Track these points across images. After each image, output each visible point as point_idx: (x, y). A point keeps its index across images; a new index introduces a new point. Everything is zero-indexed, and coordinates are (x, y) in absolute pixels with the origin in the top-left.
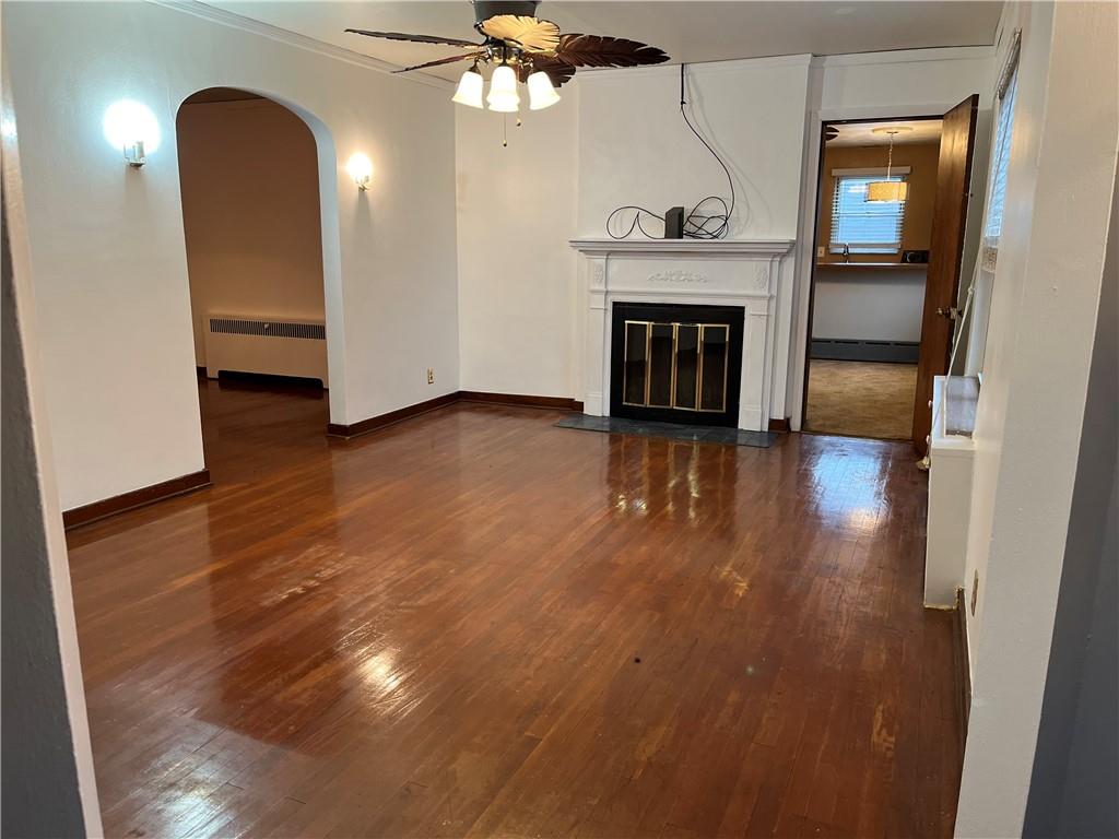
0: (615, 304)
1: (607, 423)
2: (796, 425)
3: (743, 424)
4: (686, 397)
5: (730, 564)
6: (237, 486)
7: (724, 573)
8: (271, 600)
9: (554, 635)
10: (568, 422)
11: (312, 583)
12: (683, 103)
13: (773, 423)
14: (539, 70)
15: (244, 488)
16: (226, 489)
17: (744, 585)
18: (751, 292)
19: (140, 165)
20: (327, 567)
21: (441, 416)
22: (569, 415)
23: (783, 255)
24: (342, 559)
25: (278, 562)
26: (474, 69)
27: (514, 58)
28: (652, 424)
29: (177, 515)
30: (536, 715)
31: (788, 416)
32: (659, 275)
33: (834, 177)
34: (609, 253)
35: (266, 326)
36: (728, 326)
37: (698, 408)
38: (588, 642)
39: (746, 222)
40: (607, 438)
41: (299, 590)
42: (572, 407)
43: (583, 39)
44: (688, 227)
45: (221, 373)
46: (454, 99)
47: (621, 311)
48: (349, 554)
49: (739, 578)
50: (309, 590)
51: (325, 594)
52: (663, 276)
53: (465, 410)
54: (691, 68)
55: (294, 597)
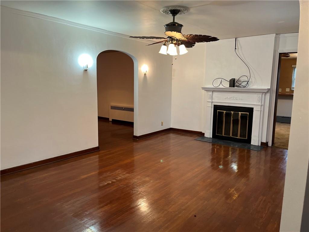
0: (214, 105)
1: (211, 140)
2: (270, 144)
3: (253, 143)
4: (235, 134)
5: (234, 188)
6: (106, 151)
7: (231, 191)
8: (102, 184)
9: (174, 204)
10: (200, 139)
11: (114, 181)
12: (235, 49)
13: (262, 143)
14: (182, 44)
15: (107, 152)
16: (103, 152)
17: (237, 196)
18: (255, 103)
19: (87, 70)
20: (120, 176)
21: (164, 135)
22: (200, 136)
23: (266, 93)
24: (124, 174)
25: (108, 174)
26: (164, 45)
27: (175, 41)
28: (224, 141)
29: (89, 158)
30: (160, 229)
31: (267, 141)
32: (227, 98)
33: (293, 67)
34: (213, 91)
35: (124, 108)
36: (248, 113)
37: (238, 137)
38: (182, 208)
39: (254, 83)
40: (211, 144)
41: (110, 182)
42: (201, 134)
43: (194, 35)
44: (236, 84)
45: (112, 120)
46: (160, 52)
47: (216, 108)
48: (127, 173)
49: (236, 193)
50: (113, 182)
51: (116, 184)
52: (228, 98)
53: (171, 133)
54: (238, 39)
55: (108, 184)
